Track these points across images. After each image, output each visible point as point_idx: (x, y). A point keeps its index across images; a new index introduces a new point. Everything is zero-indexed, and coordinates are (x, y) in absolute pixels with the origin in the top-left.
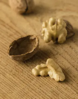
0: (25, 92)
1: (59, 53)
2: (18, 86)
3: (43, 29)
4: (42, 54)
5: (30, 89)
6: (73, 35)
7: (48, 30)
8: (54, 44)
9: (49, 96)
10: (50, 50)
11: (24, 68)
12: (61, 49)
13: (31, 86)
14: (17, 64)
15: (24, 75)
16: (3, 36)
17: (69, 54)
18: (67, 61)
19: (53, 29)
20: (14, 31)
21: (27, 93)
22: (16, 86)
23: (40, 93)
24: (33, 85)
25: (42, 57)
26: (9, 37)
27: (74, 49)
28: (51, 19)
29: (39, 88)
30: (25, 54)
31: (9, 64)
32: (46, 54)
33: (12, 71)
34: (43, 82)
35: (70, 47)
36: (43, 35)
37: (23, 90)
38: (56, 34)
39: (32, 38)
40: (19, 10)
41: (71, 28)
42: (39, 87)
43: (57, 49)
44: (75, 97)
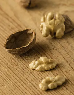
0: (17, 85)
1: (55, 48)
2: (11, 79)
3: (42, 24)
4: (39, 48)
5: (22, 83)
6: (72, 31)
7: (46, 24)
8: (52, 38)
9: (39, 91)
10: (47, 44)
11: (20, 61)
12: (58, 44)
13: (23, 80)
14: (14, 57)
15: (18, 69)
16: (5, 30)
17: (65, 49)
18: (62, 56)
19: (50, 24)
20: (16, 25)
21: (18, 86)
22: (9, 79)
23: (31, 88)
24: (25, 79)
25: (38, 51)
26: (11, 30)
27: (70, 44)
28: (50, 14)
29: (30, 83)
30: (20, 48)
31: (6, 57)
32: (43, 49)
33: (8, 64)
34: (36, 76)
35: (67, 42)
36: (41, 29)
37: (15, 84)
38: (54, 29)
39: (30, 32)
40: (22, 4)
41: (70, 24)
42: (31, 81)
43: (54, 43)
44: (65, 92)
